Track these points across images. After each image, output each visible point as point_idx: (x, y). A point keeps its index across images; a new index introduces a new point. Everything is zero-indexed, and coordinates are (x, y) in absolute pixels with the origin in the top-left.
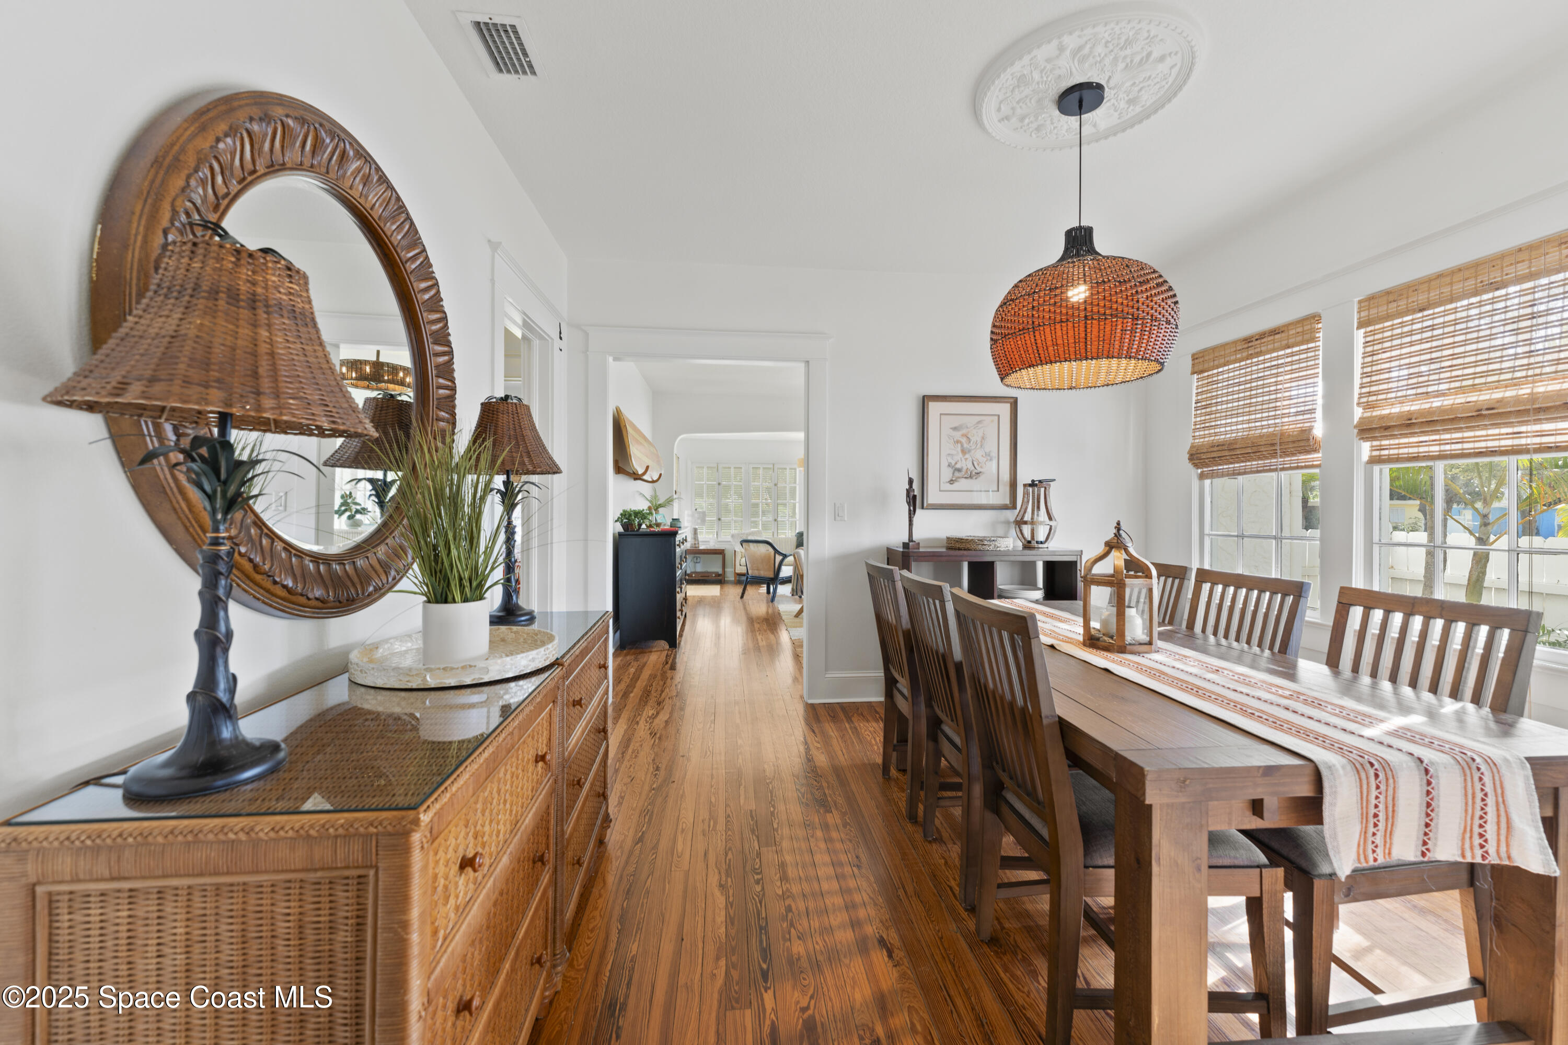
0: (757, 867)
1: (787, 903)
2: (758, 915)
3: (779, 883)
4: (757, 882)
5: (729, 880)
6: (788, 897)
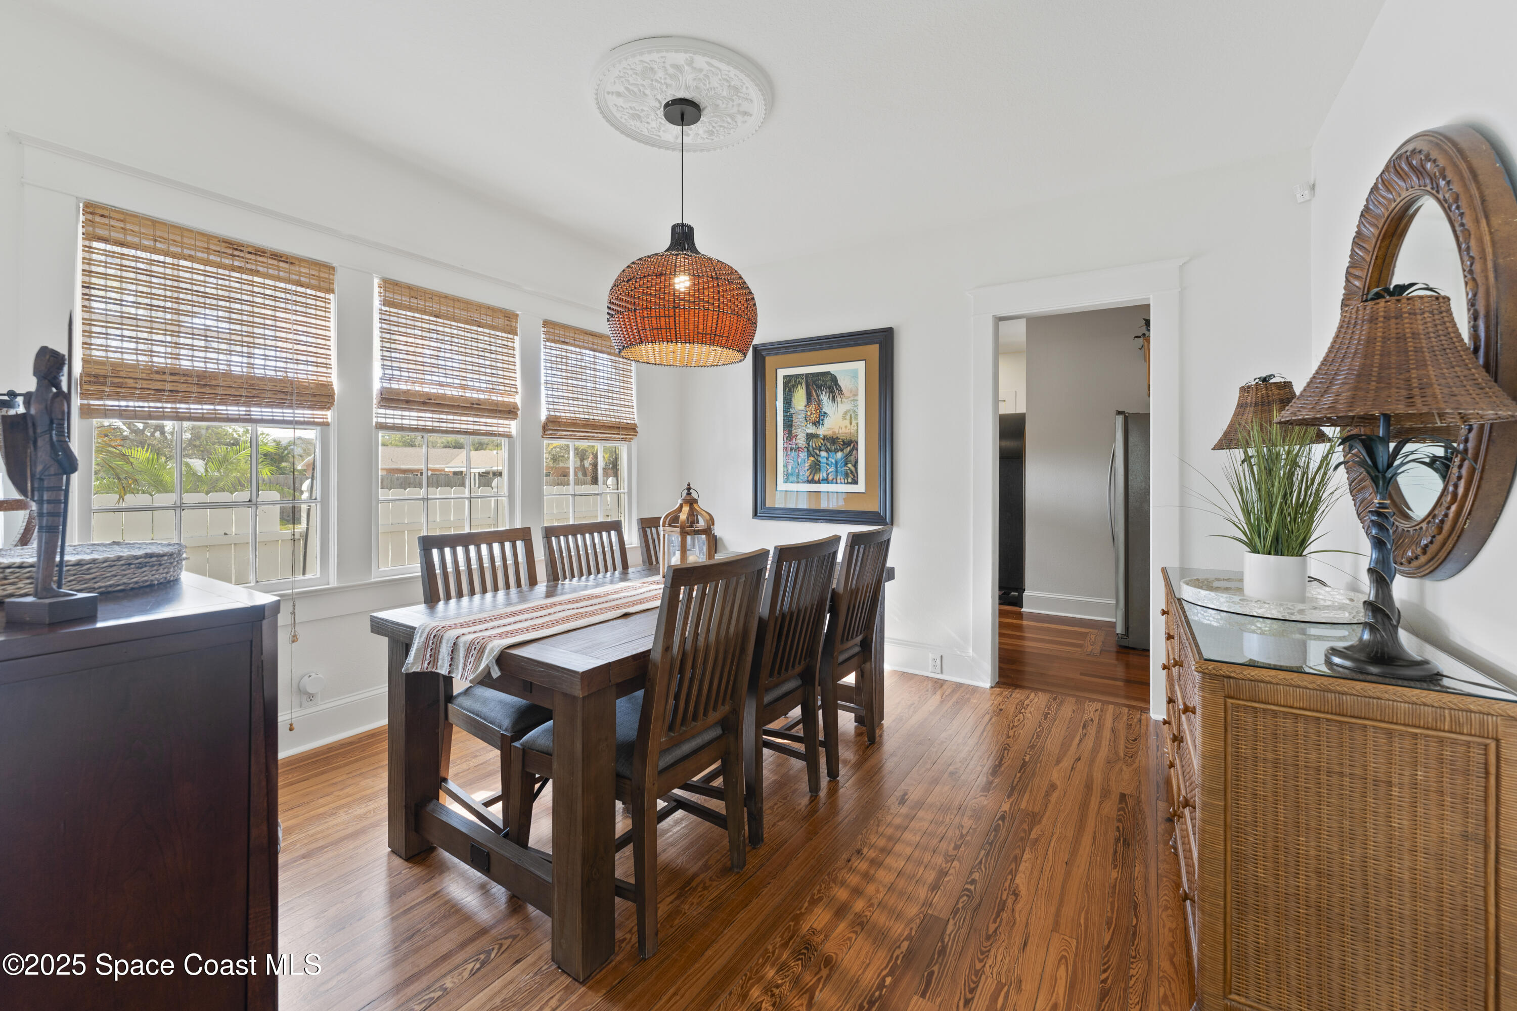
0: (965, 898)
1: (955, 853)
2: (988, 854)
3: (952, 871)
4: (973, 882)
5: (1004, 897)
6: (950, 856)
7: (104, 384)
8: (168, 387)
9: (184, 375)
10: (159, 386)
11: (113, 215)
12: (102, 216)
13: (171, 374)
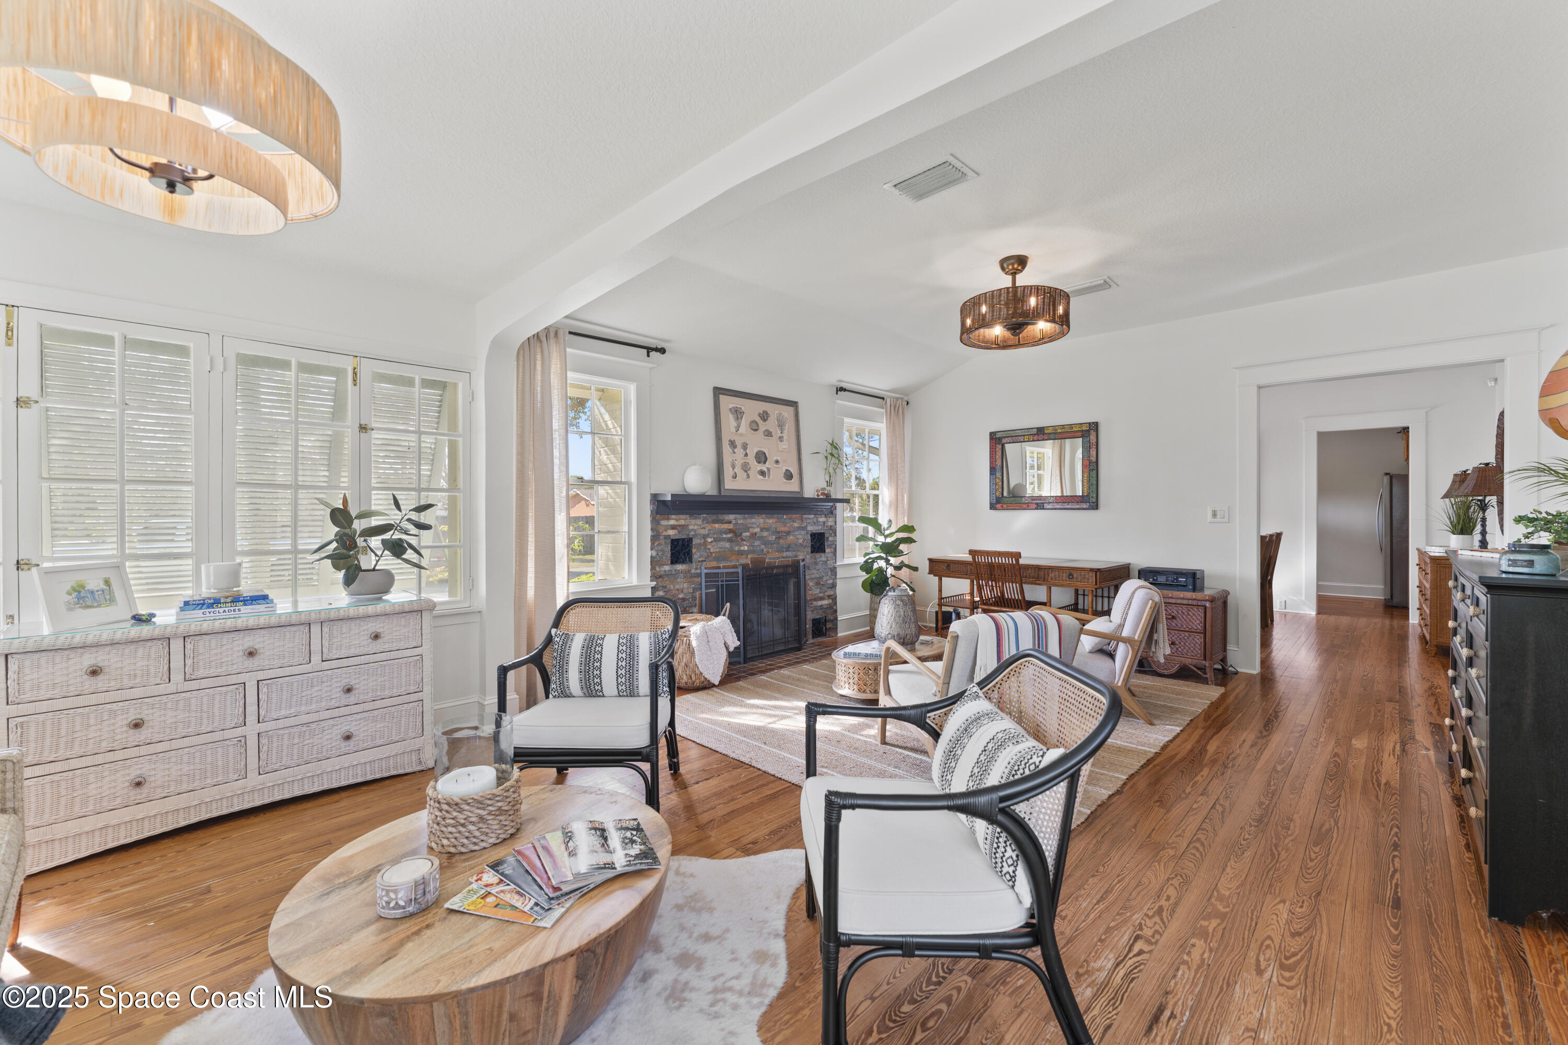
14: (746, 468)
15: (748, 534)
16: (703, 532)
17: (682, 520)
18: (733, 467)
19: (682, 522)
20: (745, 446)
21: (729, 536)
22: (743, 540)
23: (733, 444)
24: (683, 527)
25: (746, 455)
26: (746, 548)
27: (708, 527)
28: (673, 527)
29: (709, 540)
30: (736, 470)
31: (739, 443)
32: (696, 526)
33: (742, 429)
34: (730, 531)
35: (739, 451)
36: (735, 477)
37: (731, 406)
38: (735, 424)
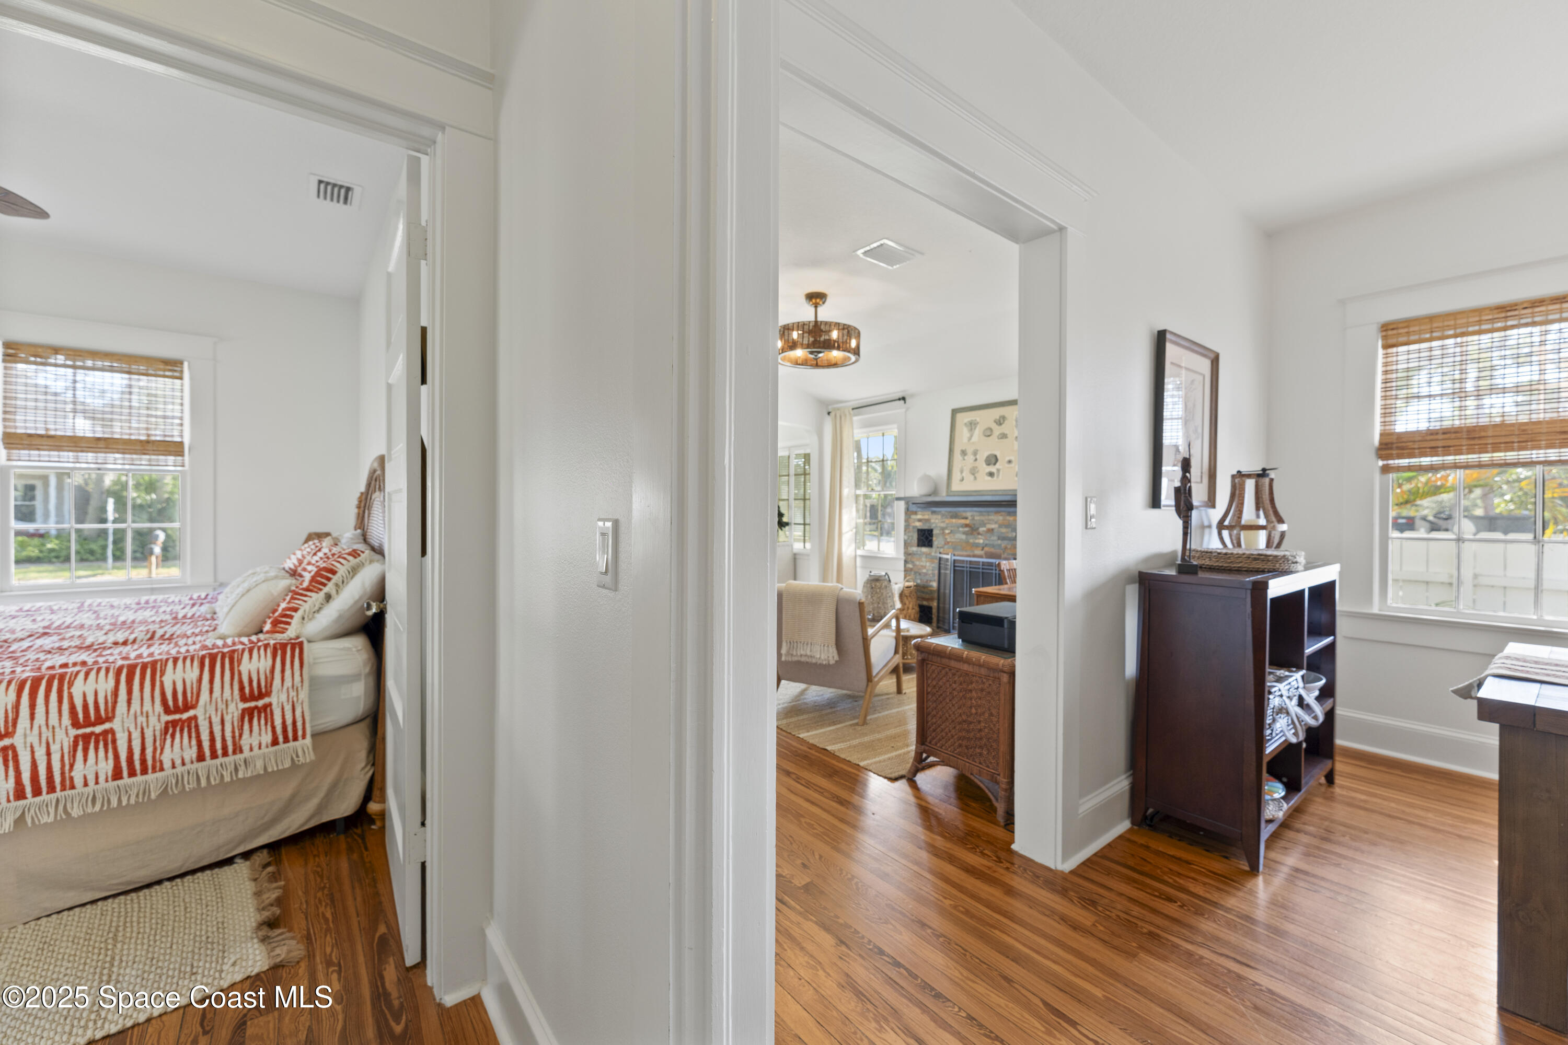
7: (1391, 449)
8: (1440, 444)
9: (1455, 432)
10: (1433, 444)
11: (1400, 325)
12: (1393, 329)
13: (1444, 433)
14: (974, 471)
15: (984, 529)
16: (943, 525)
17: (926, 515)
18: (962, 472)
19: (926, 517)
20: (975, 453)
21: (967, 529)
22: (979, 534)
23: (964, 453)
24: (928, 520)
25: (976, 460)
26: (981, 541)
27: (947, 521)
28: (920, 520)
29: (947, 531)
30: (964, 474)
31: (970, 451)
32: (937, 521)
33: (975, 438)
34: (967, 525)
35: (969, 458)
36: (962, 480)
37: (966, 420)
38: (968, 435)
